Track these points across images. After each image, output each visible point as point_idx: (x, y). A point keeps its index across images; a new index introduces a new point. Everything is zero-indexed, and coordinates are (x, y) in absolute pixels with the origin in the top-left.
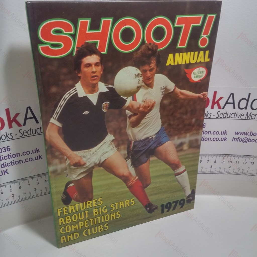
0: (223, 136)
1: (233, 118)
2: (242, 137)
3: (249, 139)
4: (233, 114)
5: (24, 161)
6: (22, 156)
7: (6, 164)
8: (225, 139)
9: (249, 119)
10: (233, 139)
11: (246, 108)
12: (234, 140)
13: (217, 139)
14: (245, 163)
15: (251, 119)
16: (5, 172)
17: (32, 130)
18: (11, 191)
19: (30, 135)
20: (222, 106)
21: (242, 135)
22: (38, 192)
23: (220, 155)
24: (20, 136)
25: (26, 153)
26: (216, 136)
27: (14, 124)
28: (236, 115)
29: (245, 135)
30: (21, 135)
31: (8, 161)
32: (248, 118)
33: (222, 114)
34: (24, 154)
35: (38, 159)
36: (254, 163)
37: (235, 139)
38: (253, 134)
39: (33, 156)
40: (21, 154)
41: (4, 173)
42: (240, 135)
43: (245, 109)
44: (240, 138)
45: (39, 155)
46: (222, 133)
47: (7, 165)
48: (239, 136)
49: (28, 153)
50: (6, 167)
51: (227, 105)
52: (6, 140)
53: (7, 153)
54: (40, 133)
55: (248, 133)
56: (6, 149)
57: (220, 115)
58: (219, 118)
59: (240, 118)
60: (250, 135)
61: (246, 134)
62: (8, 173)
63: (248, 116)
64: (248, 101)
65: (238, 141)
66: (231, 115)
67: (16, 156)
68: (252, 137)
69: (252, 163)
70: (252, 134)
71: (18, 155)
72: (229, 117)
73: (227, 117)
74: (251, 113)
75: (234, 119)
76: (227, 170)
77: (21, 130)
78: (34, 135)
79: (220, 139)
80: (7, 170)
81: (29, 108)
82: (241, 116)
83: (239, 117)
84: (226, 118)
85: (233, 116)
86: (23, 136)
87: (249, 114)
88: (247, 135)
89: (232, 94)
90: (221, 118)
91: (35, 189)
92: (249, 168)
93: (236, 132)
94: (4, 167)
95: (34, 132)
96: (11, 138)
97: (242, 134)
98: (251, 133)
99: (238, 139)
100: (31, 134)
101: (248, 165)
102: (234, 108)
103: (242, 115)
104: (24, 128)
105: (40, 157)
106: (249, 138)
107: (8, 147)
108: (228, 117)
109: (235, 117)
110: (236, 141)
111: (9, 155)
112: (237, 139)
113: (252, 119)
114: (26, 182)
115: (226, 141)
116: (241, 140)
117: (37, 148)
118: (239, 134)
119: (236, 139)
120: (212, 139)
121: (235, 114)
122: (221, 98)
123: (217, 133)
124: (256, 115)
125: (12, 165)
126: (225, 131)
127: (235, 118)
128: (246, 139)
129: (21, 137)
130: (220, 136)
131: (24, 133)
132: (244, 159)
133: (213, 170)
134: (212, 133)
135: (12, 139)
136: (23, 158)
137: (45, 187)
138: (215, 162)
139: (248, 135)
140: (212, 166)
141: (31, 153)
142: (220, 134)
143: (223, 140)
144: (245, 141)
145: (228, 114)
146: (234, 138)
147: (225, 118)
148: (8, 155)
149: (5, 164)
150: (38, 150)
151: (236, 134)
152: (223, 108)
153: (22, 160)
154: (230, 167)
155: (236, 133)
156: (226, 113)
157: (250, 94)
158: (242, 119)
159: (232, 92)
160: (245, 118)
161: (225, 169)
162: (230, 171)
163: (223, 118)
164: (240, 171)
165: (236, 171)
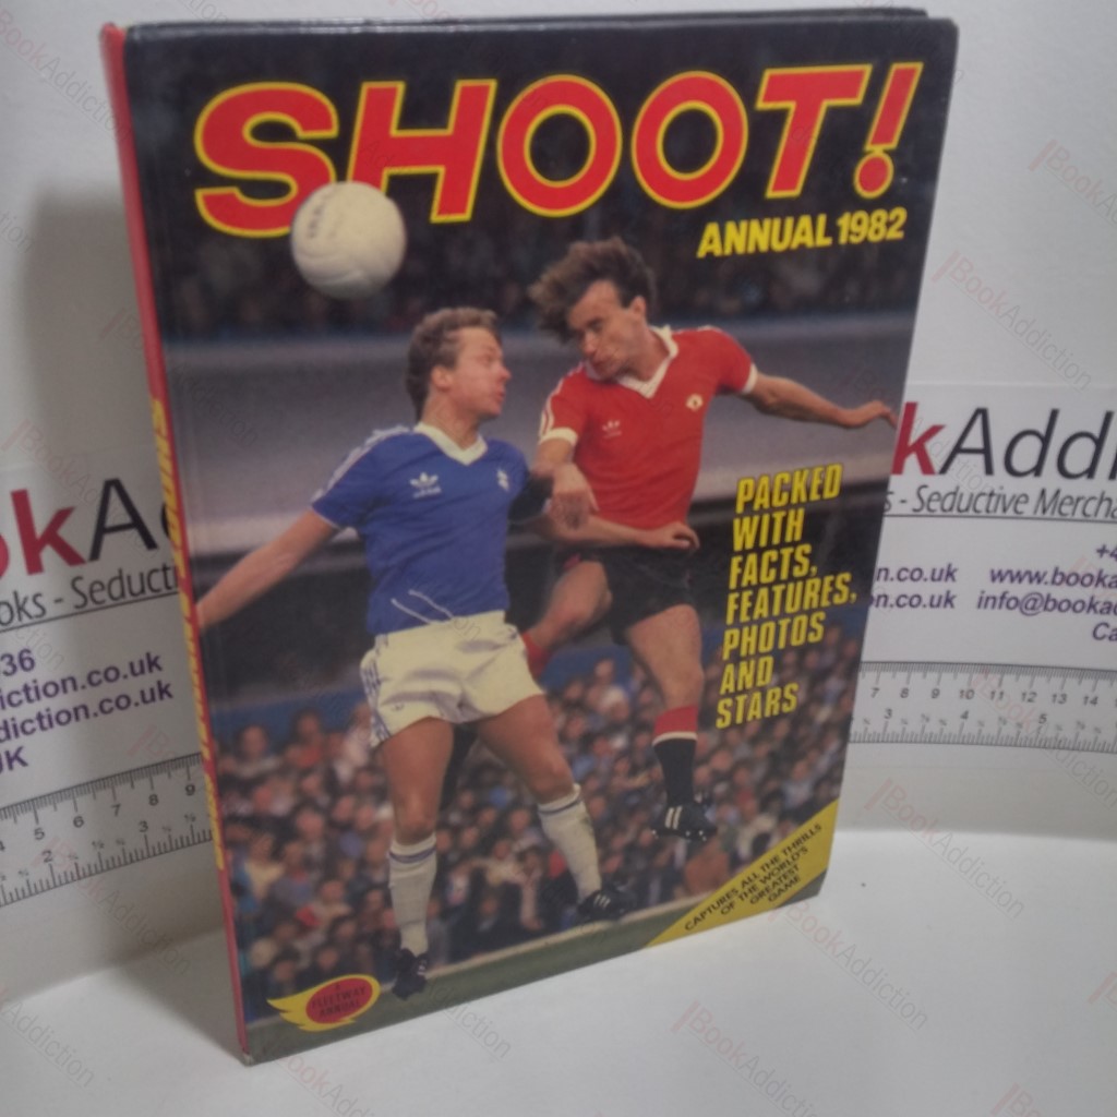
0: (940, 589)
1: (984, 513)
2: (1020, 590)
3: (1048, 600)
4: (984, 494)
5: (93, 708)
6: (83, 687)
7: (15, 726)
8: (949, 600)
9: (1048, 514)
10: (981, 598)
11: (1037, 470)
12: (983, 602)
13: (914, 601)
14: (1028, 696)
15: (1056, 515)
16: (14, 758)
17: (129, 576)
18: (40, 835)
19: (118, 601)
20: (937, 462)
21: (1020, 580)
22: (156, 836)
23: (926, 666)
24: (77, 607)
25: (101, 677)
26: (909, 588)
27: (48, 555)
28: (994, 499)
29: (1031, 581)
31: (26, 711)
32: (1044, 511)
33: (935, 497)
34: (95, 678)
35: (153, 699)
36: (1064, 697)
37: (991, 602)
38: (1065, 579)
39: (133, 686)
40: (81, 681)
41: (10, 761)
42: (1012, 580)
43: (1033, 474)
45: (159, 683)
46: (937, 576)
47: (21, 729)
48: (1006, 585)
49: (111, 674)
50: (17, 735)
51: (961, 458)
52: (16, 622)
53: (21, 678)
54: (164, 591)
55: (1045, 574)
56: (16, 661)
57: (929, 500)
58: (925, 511)
59: (1010, 512)
60: (1053, 582)
61: (1037, 578)
62: (23, 763)
63: (1046, 505)
64: (1045, 440)
65: (1000, 608)
66: (973, 500)
67: (61, 691)
68: (1061, 592)
69: (1059, 698)
70: (1061, 578)
71: (69, 684)
72: (967, 510)
73: (958, 507)
74: (1058, 492)
75: (989, 514)
76: (953, 727)
77: (81, 578)
78: (138, 597)
79: (926, 600)
80: (20, 749)
81: (113, 485)
82: (1017, 502)
83: (1008, 507)
84: (955, 512)
85: (981, 504)
86: (90, 605)
87: (1049, 496)
88: (1039, 581)
89: (982, 413)
90: (932, 514)
91: (144, 824)
92: (1043, 717)
94: (8, 737)
95: (136, 587)
96: (37, 616)
97: (1017, 577)
98: (1055, 574)
99: (1003, 597)
100: (123, 595)
101: (1043, 704)
102: (989, 470)
103: (1023, 499)
104: (91, 572)
105: (163, 691)
106: (1049, 596)
107: (25, 655)
108: (963, 506)
110: (993, 608)
111: (31, 685)
112: (998, 602)
113: (1063, 517)
114: (105, 795)
115: (952, 606)
116: (1012, 603)
117: (148, 655)
118: (1008, 578)
119: (994, 598)
120: (892, 601)
121: (992, 494)
122: (934, 430)
123: (916, 574)
124: (1079, 499)
125: (43, 728)
126: (950, 566)
127: (992, 514)
128: (1036, 600)
129: (80, 609)
130: (928, 589)
131: (92, 592)
132: (1025, 680)
133: (895, 726)
134: (893, 574)
135: (42, 617)
136: (91, 697)
137: (186, 816)
138: (905, 693)
139: (1046, 583)
140: (890, 712)
141: (125, 677)
142: (925, 579)
143: (938, 605)
144: (1026, 606)
145: (962, 495)
146: (985, 596)
147: (949, 513)
148: (26, 689)
149: (10, 724)
150: (153, 663)
151: (993, 579)
152: (944, 470)
153: (85, 708)
154: (965, 716)
155: (996, 573)
156: (955, 494)
157: (1054, 414)
158: (1018, 515)
159: (982, 405)
160: (1035, 512)
161: (943, 722)
162: (965, 732)
163: (939, 512)
164: (1009, 730)
165: (991, 729)
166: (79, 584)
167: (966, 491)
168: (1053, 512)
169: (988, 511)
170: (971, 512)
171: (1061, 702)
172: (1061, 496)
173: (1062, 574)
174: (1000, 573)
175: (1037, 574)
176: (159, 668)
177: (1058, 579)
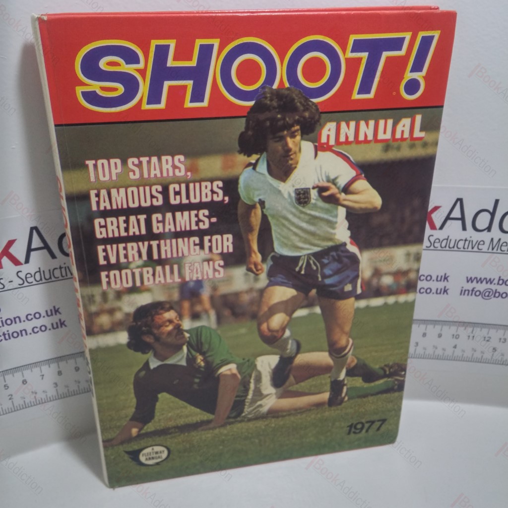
0: (441, 285)
1: (462, 249)
2: (482, 287)
3: (496, 292)
4: (462, 240)
5: (30, 331)
6: (24, 321)
8: (445, 291)
9: (495, 250)
10: (462, 290)
11: (489, 229)
12: (463, 292)
13: (428, 291)
15: (499, 251)
17: (44, 271)
18: (7, 388)
19: (39, 282)
20: (438, 225)
21: (481, 282)
22: (62, 390)
23: (435, 322)
24: (19, 285)
25: (32, 316)
26: (425, 284)
27: (5, 261)
28: (467, 242)
29: (487, 283)
30: (21, 282)
32: (493, 249)
33: (437, 241)
34: (30, 317)
35: (57, 327)
36: (505, 340)
37: (467, 292)
38: (505, 283)
39: (48, 321)
40: (23, 318)
42: (477, 282)
43: (486, 231)
44: (476, 290)
45: (60, 320)
46: (439, 279)
48: (474, 284)
49: (37, 315)
51: (449, 222)
54: (61, 278)
55: (494, 279)
57: (434, 242)
58: (432, 248)
59: (475, 249)
60: (498, 284)
61: (490, 281)
63: (494, 246)
64: (493, 215)
65: (472, 295)
66: (457, 243)
67: (14, 322)
69: (502, 340)
71: (17, 320)
72: (454, 247)
73: (449, 246)
74: (500, 239)
75: (464, 250)
76: (449, 352)
77: (21, 271)
78: (49, 280)
79: (434, 290)
81: (34, 229)
82: (479, 244)
83: (474, 247)
84: (447, 248)
85: (461, 244)
86: (26, 284)
87: (495, 242)
88: (491, 283)
89: (460, 200)
90: (436, 249)
91: (56, 384)
93: (467, 278)
95: (47, 276)
97: (480, 281)
98: (499, 280)
99: (473, 290)
101: (494, 342)
102: (464, 228)
103: (482, 243)
104: (25, 269)
105: (62, 324)
106: (496, 290)
108: (452, 245)
109: (466, 247)
110: (468, 295)
112: (470, 292)
113: (503, 252)
114: (36, 370)
115: (447, 293)
116: (478, 293)
117: (54, 307)
118: (475, 281)
119: (469, 291)
121: (466, 240)
122: (436, 208)
123: (428, 278)
125: (6, 339)
126: (445, 274)
127: (466, 250)
128: (490, 292)
129: (21, 286)
130: (434, 285)
131: (26, 278)
132: (485, 330)
133: (420, 350)
136: (28, 325)
137: (76, 381)
138: (424, 335)
139: (495, 284)
140: (417, 344)
141: (44, 317)
142: (433, 281)
143: (440, 293)
144: (485, 295)
145: (451, 240)
146: (464, 289)
147: (444, 249)
150: (57, 311)
151: (468, 281)
152: (441, 228)
153: (25, 330)
154: (455, 347)
155: (469, 279)
156: (447, 239)
157: (497, 201)
158: (480, 251)
159: (460, 197)
160: (488, 249)
161: (444, 350)
162: (456, 354)
163: (439, 248)
164: (478, 355)
165: (468, 354)
166: (20, 274)
167: (453, 238)
168: (497, 250)
169: (464, 248)
170: (456, 248)
171: (503, 342)
172: (501, 242)
173: (503, 280)
174: (471, 278)
175: (490, 279)
176: (60, 313)
177: (501, 282)
